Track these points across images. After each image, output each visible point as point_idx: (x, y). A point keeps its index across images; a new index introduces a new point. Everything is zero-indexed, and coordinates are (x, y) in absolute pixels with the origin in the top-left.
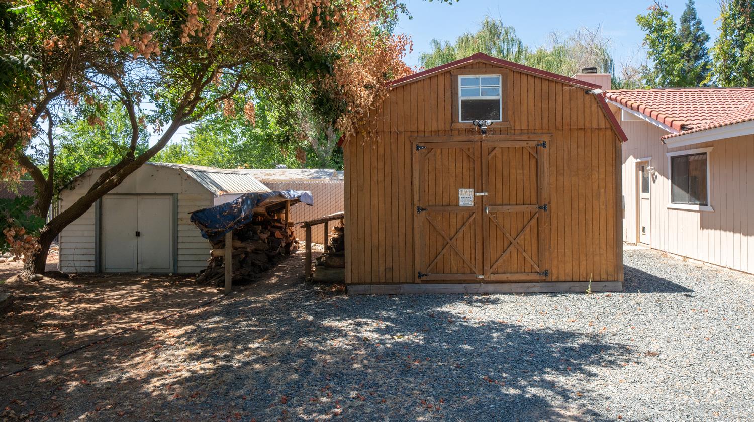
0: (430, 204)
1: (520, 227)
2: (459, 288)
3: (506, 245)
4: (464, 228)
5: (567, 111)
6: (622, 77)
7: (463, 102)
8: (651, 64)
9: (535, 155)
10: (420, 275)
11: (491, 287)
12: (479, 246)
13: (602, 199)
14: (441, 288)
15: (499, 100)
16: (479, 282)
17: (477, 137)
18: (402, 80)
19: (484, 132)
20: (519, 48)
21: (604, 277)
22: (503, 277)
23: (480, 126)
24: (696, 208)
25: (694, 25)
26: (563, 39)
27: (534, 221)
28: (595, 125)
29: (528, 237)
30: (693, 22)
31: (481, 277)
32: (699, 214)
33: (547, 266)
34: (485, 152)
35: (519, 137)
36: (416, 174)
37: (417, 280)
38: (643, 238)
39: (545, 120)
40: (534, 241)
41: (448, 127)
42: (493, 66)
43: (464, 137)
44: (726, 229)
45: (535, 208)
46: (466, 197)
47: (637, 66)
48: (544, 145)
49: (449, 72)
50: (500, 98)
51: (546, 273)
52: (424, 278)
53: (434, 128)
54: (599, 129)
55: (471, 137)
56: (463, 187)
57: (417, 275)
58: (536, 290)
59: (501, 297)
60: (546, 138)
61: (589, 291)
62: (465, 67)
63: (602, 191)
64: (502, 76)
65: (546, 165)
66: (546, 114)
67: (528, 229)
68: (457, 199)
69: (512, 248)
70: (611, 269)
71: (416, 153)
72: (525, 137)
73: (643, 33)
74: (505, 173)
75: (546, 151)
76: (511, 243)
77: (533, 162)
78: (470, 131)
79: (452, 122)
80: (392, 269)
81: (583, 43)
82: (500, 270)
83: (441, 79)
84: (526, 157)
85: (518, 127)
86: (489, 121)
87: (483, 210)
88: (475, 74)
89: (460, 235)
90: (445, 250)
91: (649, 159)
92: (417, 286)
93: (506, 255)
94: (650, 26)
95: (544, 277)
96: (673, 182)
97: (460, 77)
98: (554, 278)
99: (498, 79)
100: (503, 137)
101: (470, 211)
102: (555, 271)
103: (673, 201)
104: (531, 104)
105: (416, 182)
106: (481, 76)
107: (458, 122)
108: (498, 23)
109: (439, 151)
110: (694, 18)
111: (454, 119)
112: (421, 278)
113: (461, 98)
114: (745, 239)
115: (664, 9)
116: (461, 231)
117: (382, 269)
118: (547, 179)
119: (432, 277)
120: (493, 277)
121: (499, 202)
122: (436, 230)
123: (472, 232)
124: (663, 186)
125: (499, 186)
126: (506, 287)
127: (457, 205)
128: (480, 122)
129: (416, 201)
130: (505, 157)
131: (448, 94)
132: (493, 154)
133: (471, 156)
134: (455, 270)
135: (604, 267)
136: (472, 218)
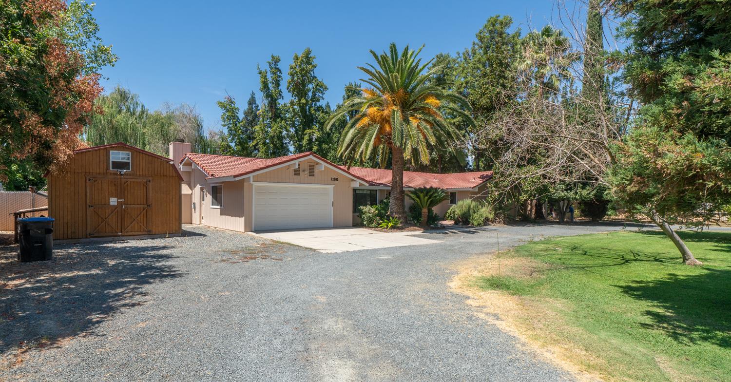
0: (96, 204)
1: (139, 213)
2: (110, 239)
3: (132, 220)
4: (112, 214)
5: (159, 169)
6: (208, 135)
7: (112, 162)
8: (226, 131)
9: (146, 185)
10: (90, 235)
11: (125, 238)
12: (119, 221)
13: (174, 203)
14: (101, 239)
15: (129, 162)
16: (119, 236)
17: (119, 176)
18: (80, 150)
19: (122, 175)
20: (142, 109)
21: (174, 231)
22: (131, 234)
23: (120, 172)
24: (219, 207)
25: (255, 107)
26: (172, 108)
27: (145, 211)
28: (171, 175)
29: (142, 218)
30: (254, 105)
31: (121, 234)
32: (220, 210)
33: (150, 229)
34: (123, 183)
35: (138, 178)
36: (88, 191)
37: (88, 237)
38: (203, 222)
39: (150, 172)
40: (145, 219)
41: (105, 171)
42: (127, 148)
43: (113, 177)
44: (227, 215)
45: (145, 206)
46: (113, 201)
47: (217, 131)
48: (150, 181)
49: (106, 148)
50: (130, 161)
51: (150, 231)
52: (92, 236)
53: (98, 171)
54: (173, 176)
55: (116, 176)
56: (112, 197)
57: (88, 234)
58: (145, 238)
59: (130, 241)
60: (150, 179)
61: (167, 236)
62: (113, 147)
63: (174, 200)
64: (131, 152)
65: (151, 189)
66: (150, 169)
67: (142, 215)
68: (109, 202)
69: (135, 222)
70: (177, 228)
71: (88, 183)
72: (141, 178)
73: (221, 111)
74: (132, 191)
75: (150, 184)
76: (134, 220)
77: (145, 188)
78: (116, 174)
79: (107, 170)
80: (75, 232)
81: (185, 113)
82: (129, 231)
83: (101, 151)
84: (142, 186)
85: (138, 174)
86: (125, 171)
87: (122, 206)
88: (118, 150)
89: (110, 217)
90: (103, 223)
91: (204, 186)
92: (88, 239)
93: (132, 224)
94: (225, 108)
95: (149, 233)
96: (212, 197)
97: (111, 151)
98: (153, 233)
99: (129, 153)
100: (131, 177)
101: (115, 207)
102: (154, 230)
103: (212, 205)
104: (144, 164)
105: (88, 194)
106: (121, 152)
107: (110, 170)
108: (127, 91)
109: (100, 182)
110: (255, 103)
111: (108, 168)
112: (91, 236)
113: (111, 160)
114: (232, 218)
115: (233, 100)
116: (111, 215)
117: (69, 232)
118: (151, 195)
119: (96, 235)
120: (126, 234)
121: (129, 203)
122: (98, 214)
123: (116, 216)
124: (209, 198)
125: (129, 197)
126: (131, 237)
127: (109, 204)
128: (121, 171)
129: (88, 201)
130: (132, 186)
131: (105, 158)
132: (126, 184)
133: (116, 184)
134: (108, 232)
135: (174, 228)
136: (116, 210)
